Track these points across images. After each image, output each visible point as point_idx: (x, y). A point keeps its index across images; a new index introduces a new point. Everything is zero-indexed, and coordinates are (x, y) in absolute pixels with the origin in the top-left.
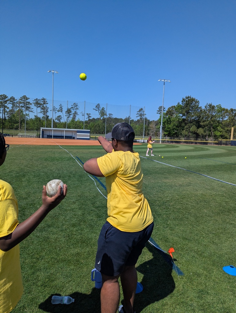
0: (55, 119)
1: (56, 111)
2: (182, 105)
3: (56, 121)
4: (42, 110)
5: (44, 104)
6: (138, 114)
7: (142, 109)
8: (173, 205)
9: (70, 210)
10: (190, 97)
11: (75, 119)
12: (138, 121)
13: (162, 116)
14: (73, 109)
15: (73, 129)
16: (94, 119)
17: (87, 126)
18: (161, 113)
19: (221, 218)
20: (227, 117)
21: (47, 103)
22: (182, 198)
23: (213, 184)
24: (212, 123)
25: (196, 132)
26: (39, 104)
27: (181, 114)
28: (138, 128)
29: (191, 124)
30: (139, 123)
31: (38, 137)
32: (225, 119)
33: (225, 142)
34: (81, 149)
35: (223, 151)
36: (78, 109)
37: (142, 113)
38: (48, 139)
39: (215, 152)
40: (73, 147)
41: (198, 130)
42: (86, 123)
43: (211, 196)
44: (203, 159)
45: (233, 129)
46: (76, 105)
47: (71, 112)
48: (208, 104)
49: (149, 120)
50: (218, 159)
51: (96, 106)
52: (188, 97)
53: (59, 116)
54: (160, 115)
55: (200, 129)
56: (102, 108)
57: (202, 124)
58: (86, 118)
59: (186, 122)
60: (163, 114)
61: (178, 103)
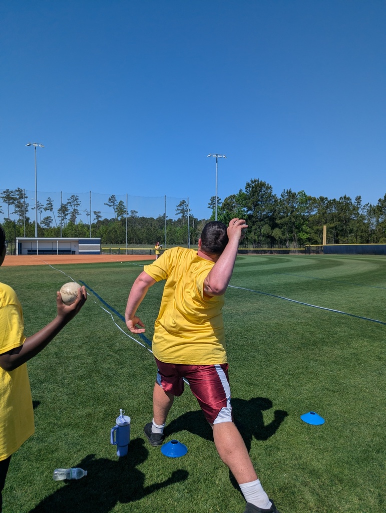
0: (41, 223)
1: (42, 210)
2: (246, 193)
3: (43, 226)
4: (17, 209)
5: (20, 198)
6: (178, 209)
7: (183, 202)
8: (233, 341)
9: (74, 358)
10: (258, 181)
11: (74, 221)
12: (179, 221)
13: (216, 212)
14: (71, 206)
15: (72, 237)
16: (106, 220)
17: (95, 232)
18: (215, 206)
19: (303, 354)
20: (315, 210)
21: (27, 197)
22: (247, 331)
23: (294, 308)
24: (293, 219)
25: (270, 234)
26: (12, 198)
27: (245, 207)
28: (179, 232)
29: (262, 222)
30: (180, 224)
31: (12, 254)
32: (314, 213)
33: (315, 249)
34: (87, 268)
35: (312, 262)
36: (79, 204)
37: (185, 208)
38: (30, 256)
39: (300, 264)
40: (74, 267)
41: (274, 231)
42: (94, 227)
43: (290, 325)
44: (281, 275)
45: (325, 227)
46: (75, 199)
47: (67, 210)
48: (286, 191)
49: (196, 220)
50: (304, 273)
51: (110, 200)
52: (255, 181)
53: (47, 218)
54: (212, 210)
55: (277, 229)
56: (118, 201)
57: (278, 221)
58: (92, 219)
59: (254, 219)
60: (217, 209)
61: (240, 191)
